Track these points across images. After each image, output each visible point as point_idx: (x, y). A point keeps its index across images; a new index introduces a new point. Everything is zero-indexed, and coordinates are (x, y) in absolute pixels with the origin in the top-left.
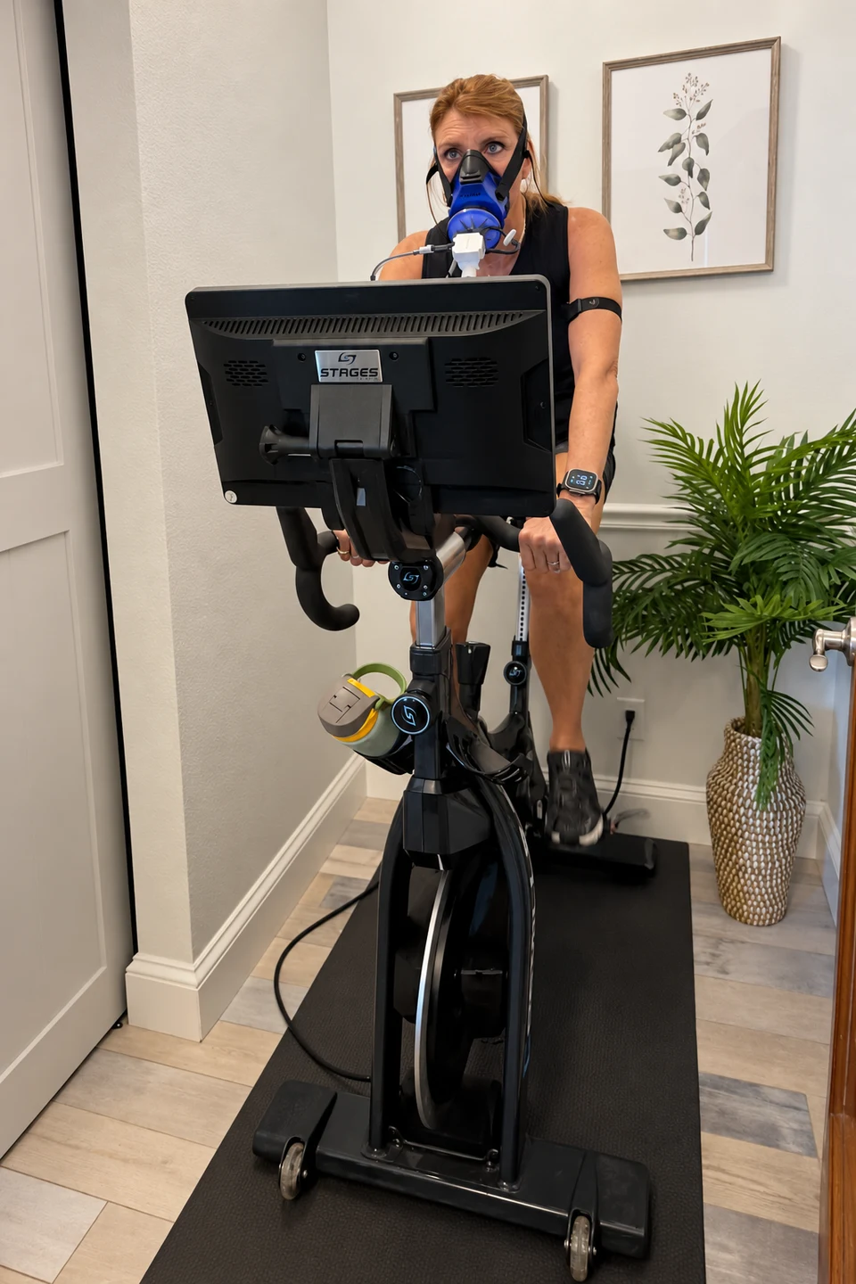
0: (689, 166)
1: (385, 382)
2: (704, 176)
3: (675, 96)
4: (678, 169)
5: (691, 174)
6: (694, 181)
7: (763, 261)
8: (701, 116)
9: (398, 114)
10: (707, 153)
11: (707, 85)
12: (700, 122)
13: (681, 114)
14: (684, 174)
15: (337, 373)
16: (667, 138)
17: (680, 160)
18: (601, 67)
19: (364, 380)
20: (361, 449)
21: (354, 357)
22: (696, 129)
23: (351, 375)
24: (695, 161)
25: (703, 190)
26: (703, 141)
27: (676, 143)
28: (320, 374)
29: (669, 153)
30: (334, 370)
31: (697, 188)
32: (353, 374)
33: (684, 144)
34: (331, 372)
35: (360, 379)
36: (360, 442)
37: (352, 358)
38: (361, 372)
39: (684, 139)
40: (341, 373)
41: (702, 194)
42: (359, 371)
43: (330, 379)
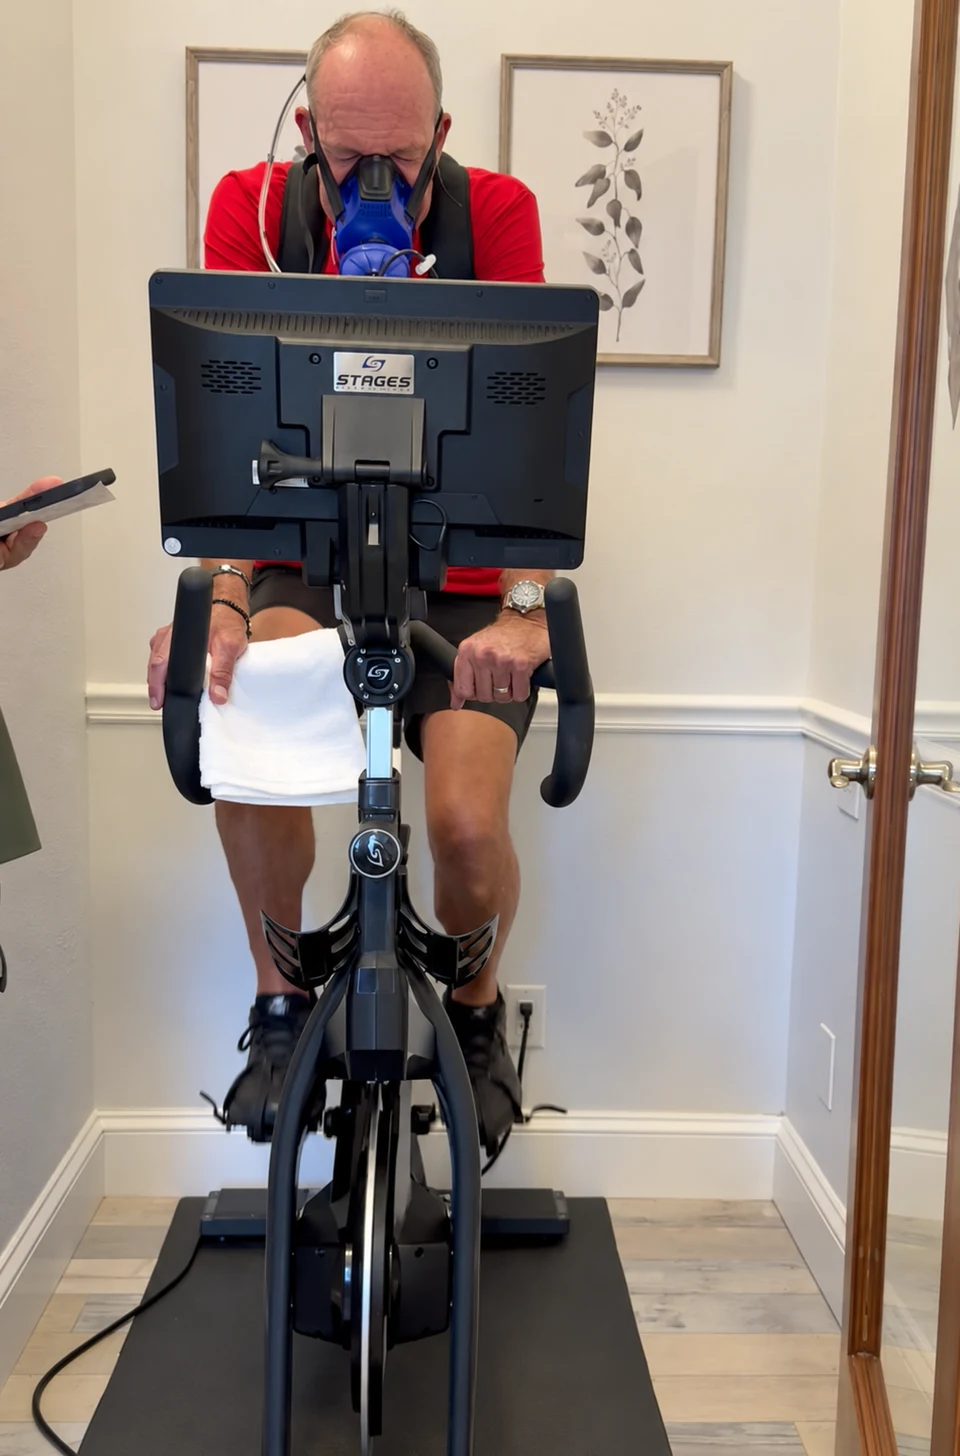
0: (615, 210)
1: (417, 394)
2: (634, 227)
3: (598, 115)
4: (600, 213)
5: (617, 223)
6: (622, 231)
7: (705, 352)
8: (631, 146)
9: (192, 78)
10: (639, 197)
11: (639, 108)
12: (630, 155)
13: (604, 139)
14: (609, 223)
15: (359, 380)
16: (585, 168)
17: (603, 202)
18: (498, 60)
19: (391, 391)
20: (389, 472)
21: (383, 362)
22: (625, 162)
23: (376, 384)
24: (623, 206)
25: (633, 247)
26: (633, 180)
27: (598, 177)
28: (336, 380)
29: (589, 189)
30: (355, 377)
31: (627, 244)
32: (379, 382)
33: (608, 181)
34: (351, 380)
35: (386, 390)
36: (387, 463)
37: (379, 364)
38: (389, 381)
39: (608, 172)
40: (364, 381)
41: (632, 252)
42: (386, 380)
43: (349, 388)
